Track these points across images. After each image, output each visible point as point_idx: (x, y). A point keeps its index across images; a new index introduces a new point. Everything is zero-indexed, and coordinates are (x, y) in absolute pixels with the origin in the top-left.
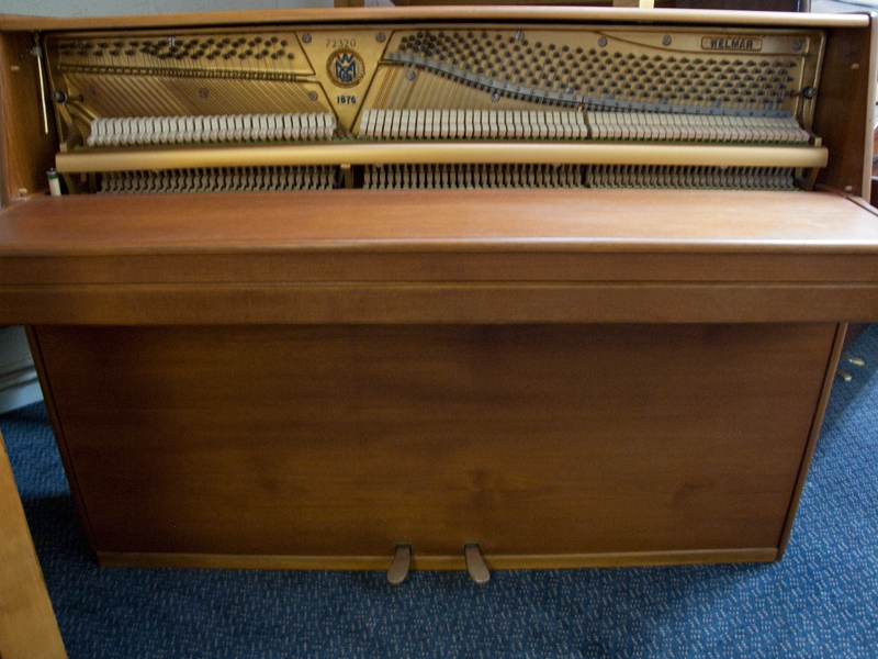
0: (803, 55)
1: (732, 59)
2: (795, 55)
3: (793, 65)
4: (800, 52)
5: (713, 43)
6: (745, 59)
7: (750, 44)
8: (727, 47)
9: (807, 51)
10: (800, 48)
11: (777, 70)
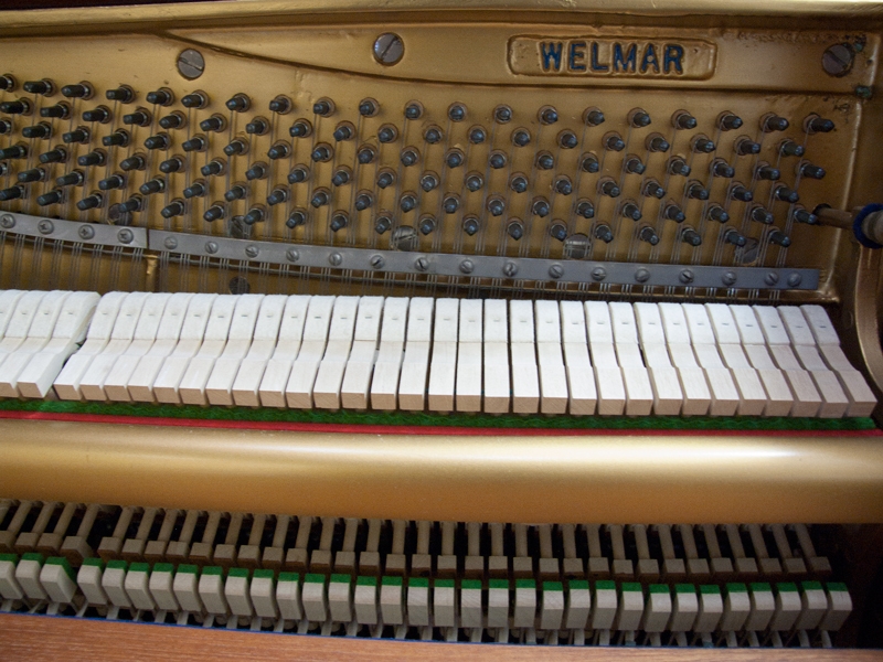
0: (856, 94)
1: (617, 106)
2: (827, 94)
3: (822, 127)
4: (845, 84)
5: (551, 53)
6: (661, 108)
7: (674, 56)
8: (597, 66)
9: (871, 81)
10: (846, 72)
11: (770, 139)
